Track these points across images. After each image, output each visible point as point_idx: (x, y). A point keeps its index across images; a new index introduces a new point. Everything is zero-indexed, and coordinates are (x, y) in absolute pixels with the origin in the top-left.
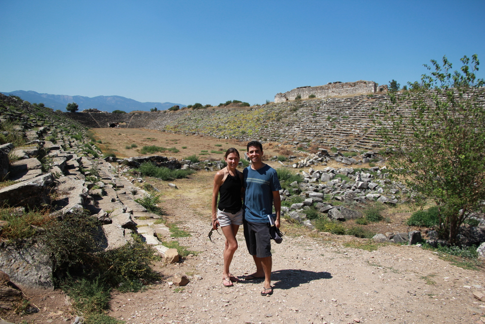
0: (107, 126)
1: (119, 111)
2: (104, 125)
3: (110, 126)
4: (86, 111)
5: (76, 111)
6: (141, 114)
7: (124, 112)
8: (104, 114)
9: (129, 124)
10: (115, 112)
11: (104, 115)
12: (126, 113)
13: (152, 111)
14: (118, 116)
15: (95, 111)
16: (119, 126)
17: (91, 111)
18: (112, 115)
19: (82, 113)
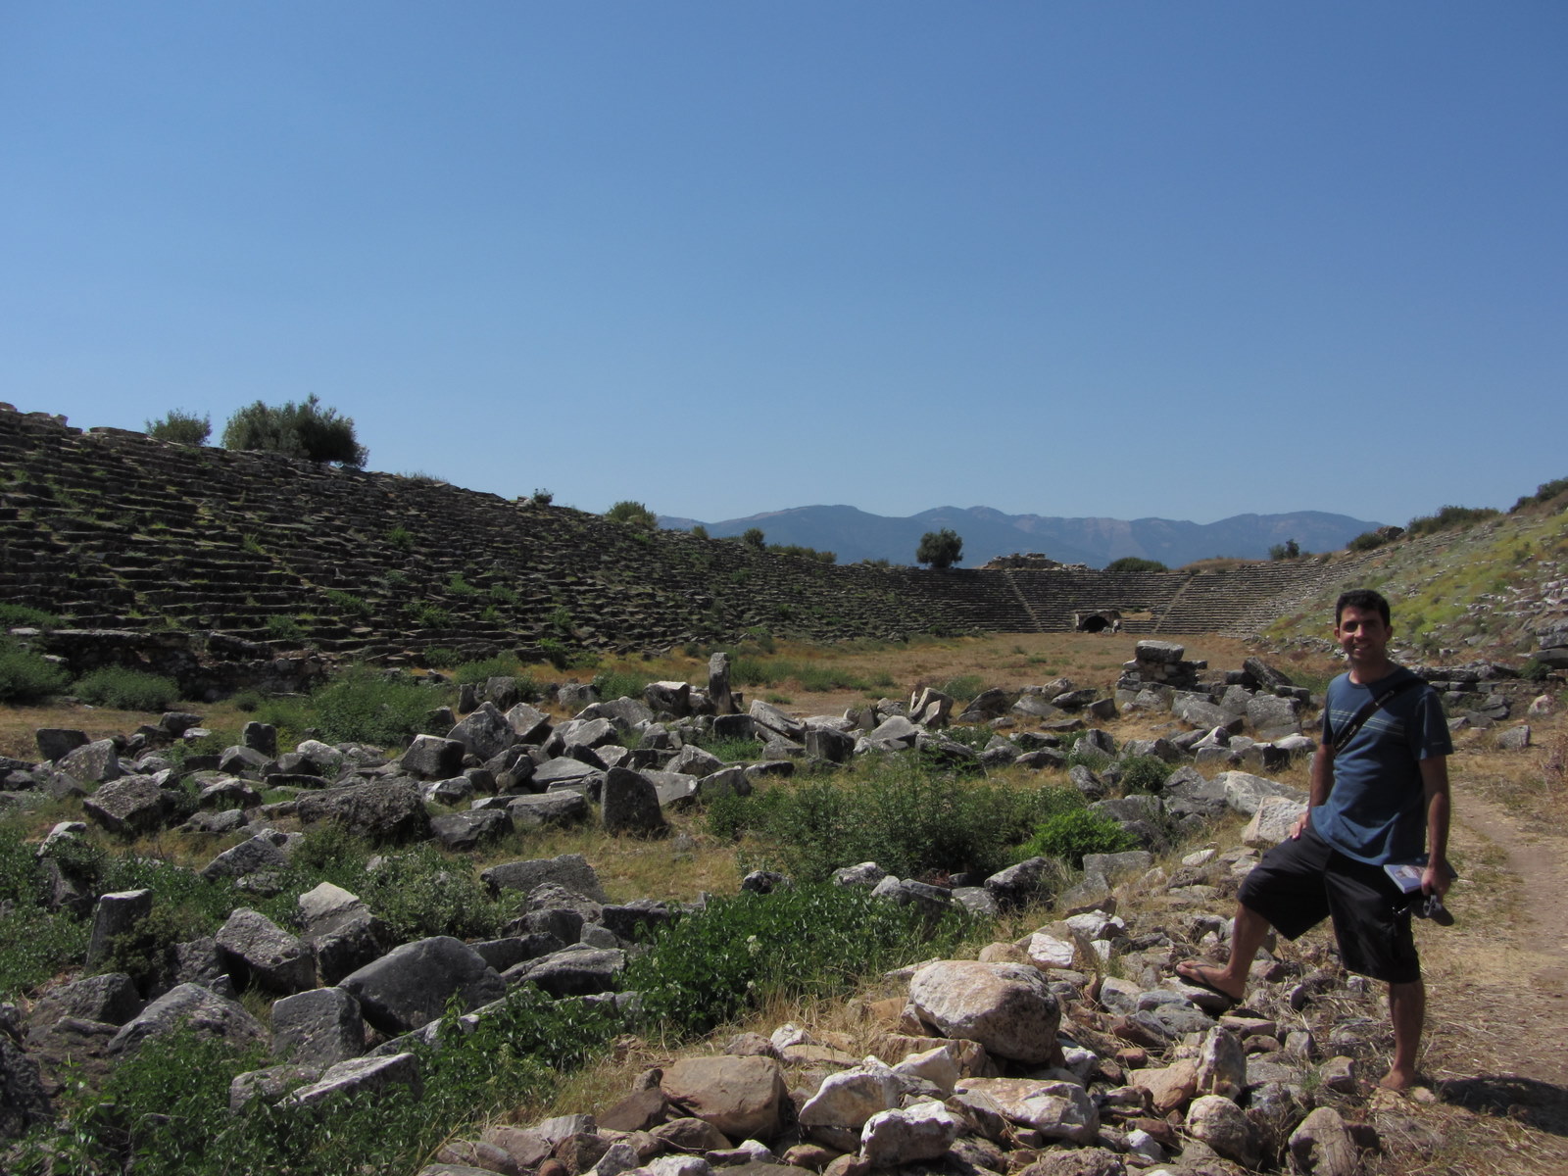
0: (1069, 624)
1: (1136, 560)
2: (1054, 622)
3: (1081, 628)
4: (997, 563)
5: (954, 565)
6: (1223, 572)
7: (1159, 565)
8: (1068, 574)
9: (1162, 618)
10: (1119, 566)
11: (1068, 581)
12: (1161, 571)
13: (1279, 555)
14: (1126, 580)
15: (1035, 564)
16: (1118, 628)
17: (1017, 561)
18: (1100, 580)
19: (977, 571)
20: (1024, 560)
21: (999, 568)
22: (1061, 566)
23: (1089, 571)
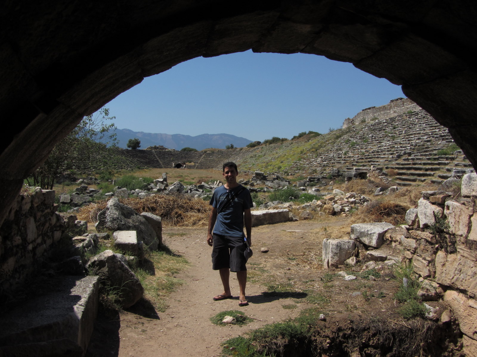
0: (171, 166)
1: (189, 148)
2: (167, 165)
3: (175, 167)
4: (150, 148)
5: (138, 148)
6: (213, 152)
8: (170, 152)
9: (197, 164)
10: (185, 150)
11: (171, 154)
12: (196, 151)
13: (228, 148)
14: (187, 154)
15: (160, 149)
17: (156, 148)
18: (179, 153)
19: (145, 150)
20: (158, 147)
21: (151, 150)
22: (168, 149)
23: (176, 151)
